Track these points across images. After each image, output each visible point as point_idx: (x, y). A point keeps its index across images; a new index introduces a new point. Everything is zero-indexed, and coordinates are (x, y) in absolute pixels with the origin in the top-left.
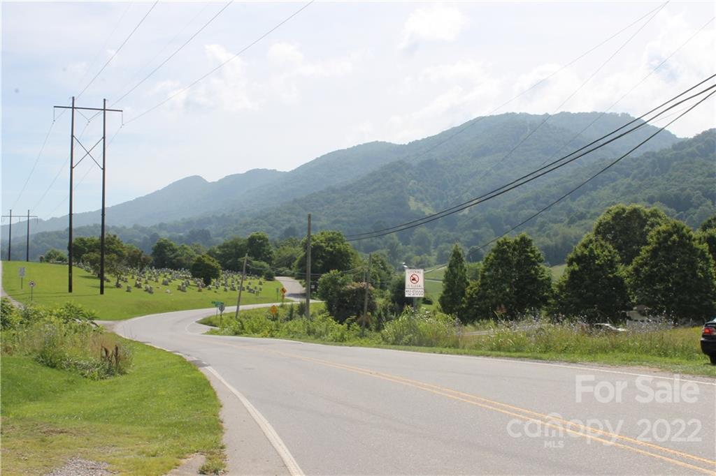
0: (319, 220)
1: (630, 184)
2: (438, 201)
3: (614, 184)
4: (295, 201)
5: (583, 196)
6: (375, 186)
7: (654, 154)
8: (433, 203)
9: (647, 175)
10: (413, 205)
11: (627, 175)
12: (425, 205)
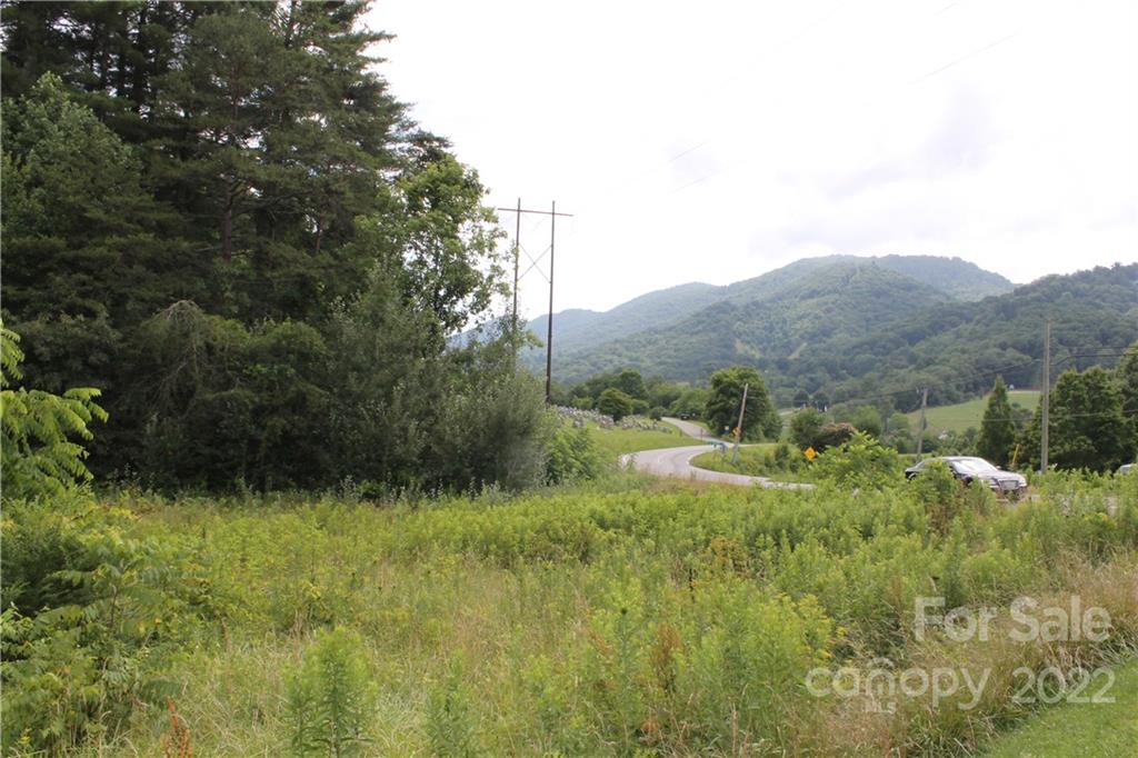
0: (643, 361)
1: (974, 329)
2: (765, 344)
3: (955, 329)
4: (616, 341)
5: (922, 341)
6: (700, 327)
7: (996, 299)
8: (761, 346)
9: (992, 320)
10: (740, 348)
11: (969, 320)
12: (752, 348)
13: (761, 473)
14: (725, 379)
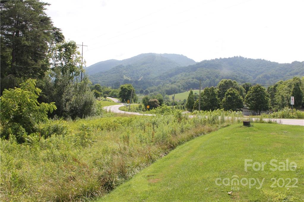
3: (181, 73)
6: (114, 72)
7: (192, 66)
8: (131, 77)
10: (125, 77)
11: (185, 71)
13: (136, 112)
14: (124, 87)
